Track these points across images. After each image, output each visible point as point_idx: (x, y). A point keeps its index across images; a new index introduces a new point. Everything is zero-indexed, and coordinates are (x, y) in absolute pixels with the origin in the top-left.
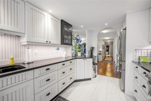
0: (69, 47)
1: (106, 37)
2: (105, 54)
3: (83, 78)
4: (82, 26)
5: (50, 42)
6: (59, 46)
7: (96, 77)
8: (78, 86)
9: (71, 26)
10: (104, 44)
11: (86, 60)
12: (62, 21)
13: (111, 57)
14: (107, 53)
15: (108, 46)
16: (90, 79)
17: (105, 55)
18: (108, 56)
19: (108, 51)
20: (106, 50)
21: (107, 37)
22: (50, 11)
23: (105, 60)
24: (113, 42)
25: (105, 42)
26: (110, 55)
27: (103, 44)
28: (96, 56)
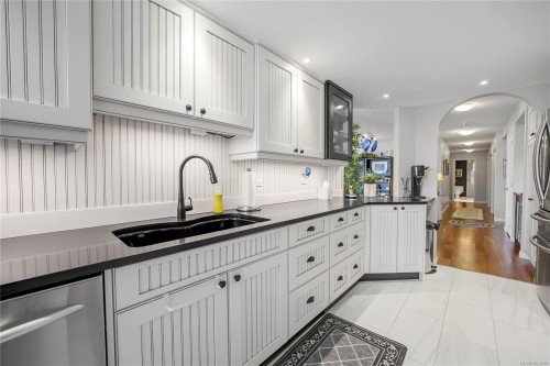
0: (337, 167)
1: (461, 127)
2: (451, 195)
3: (392, 270)
4: (386, 96)
5: (302, 152)
6: (313, 164)
7: (434, 271)
8: (377, 293)
9: (350, 96)
10: (447, 153)
11: (403, 208)
12: (328, 84)
13: (477, 206)
14: (459, 190)
15: (462, 165)
16: (415, 276)
17: (451, 198)
18: (464, 205)
19: (461, 181)
20: (454, 181)
21: (467, 126)
22: (306, 61)
23: (455, 215)
24: (489, 145)
25: (451, 148)
26: (471, 201)
27: (443, 156)
28: (434, 200)
